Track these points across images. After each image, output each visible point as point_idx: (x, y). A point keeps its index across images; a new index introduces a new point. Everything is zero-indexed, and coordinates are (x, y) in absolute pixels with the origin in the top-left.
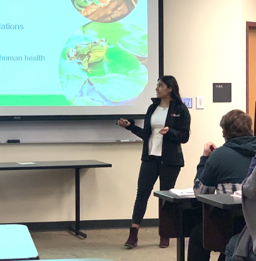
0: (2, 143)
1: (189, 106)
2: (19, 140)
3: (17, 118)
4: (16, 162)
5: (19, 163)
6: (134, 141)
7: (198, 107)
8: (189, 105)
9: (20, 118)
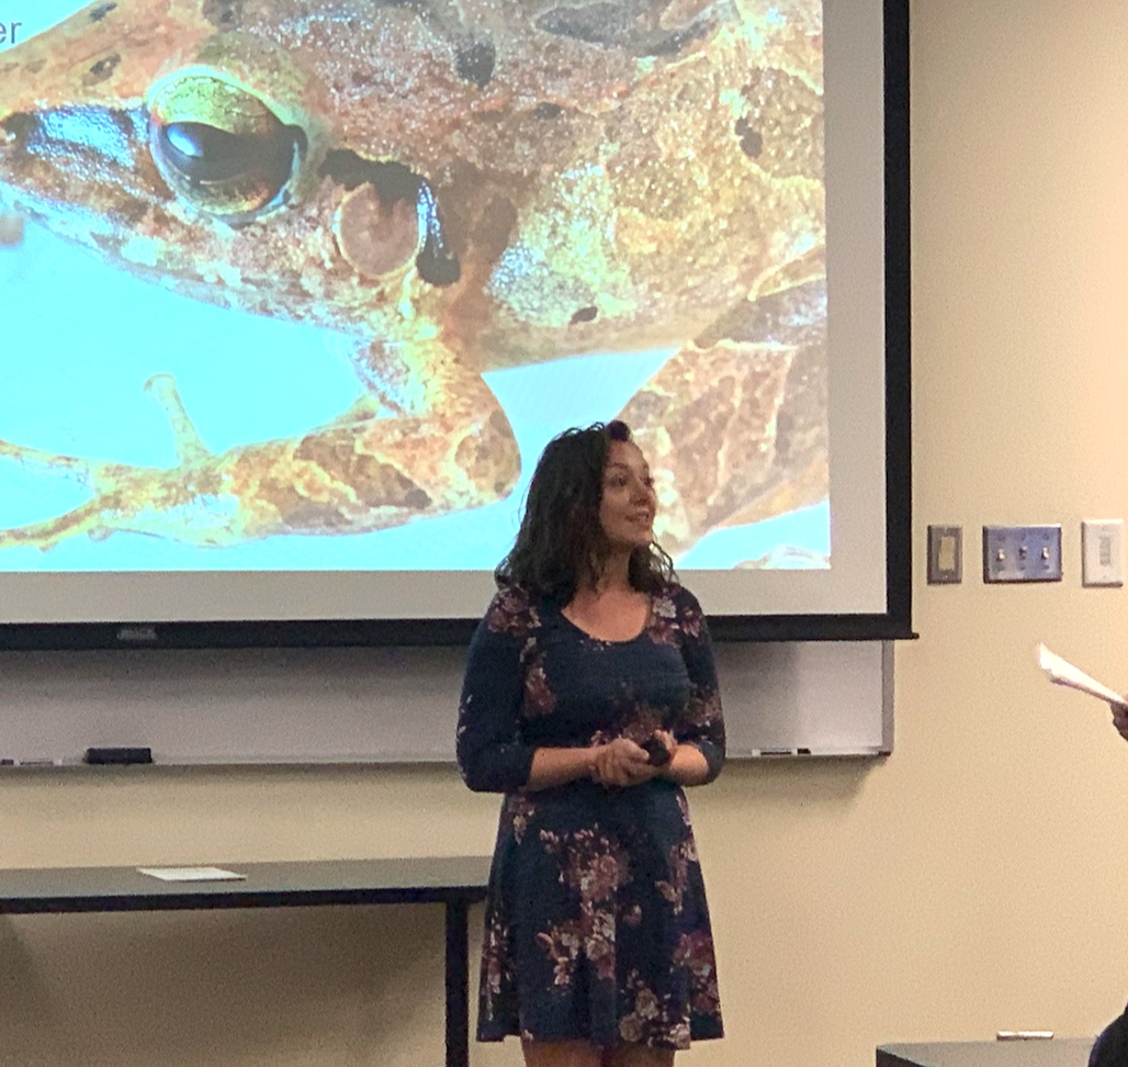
0: (59, 762)
1: (1047, 567)
2: (149, 750)
3: (138, 635)
4: (134, 868)
5: (145, 871)
6: (756, 753)
7: (1091, 579)
8: (1047, 563)
9: (151, 635)
